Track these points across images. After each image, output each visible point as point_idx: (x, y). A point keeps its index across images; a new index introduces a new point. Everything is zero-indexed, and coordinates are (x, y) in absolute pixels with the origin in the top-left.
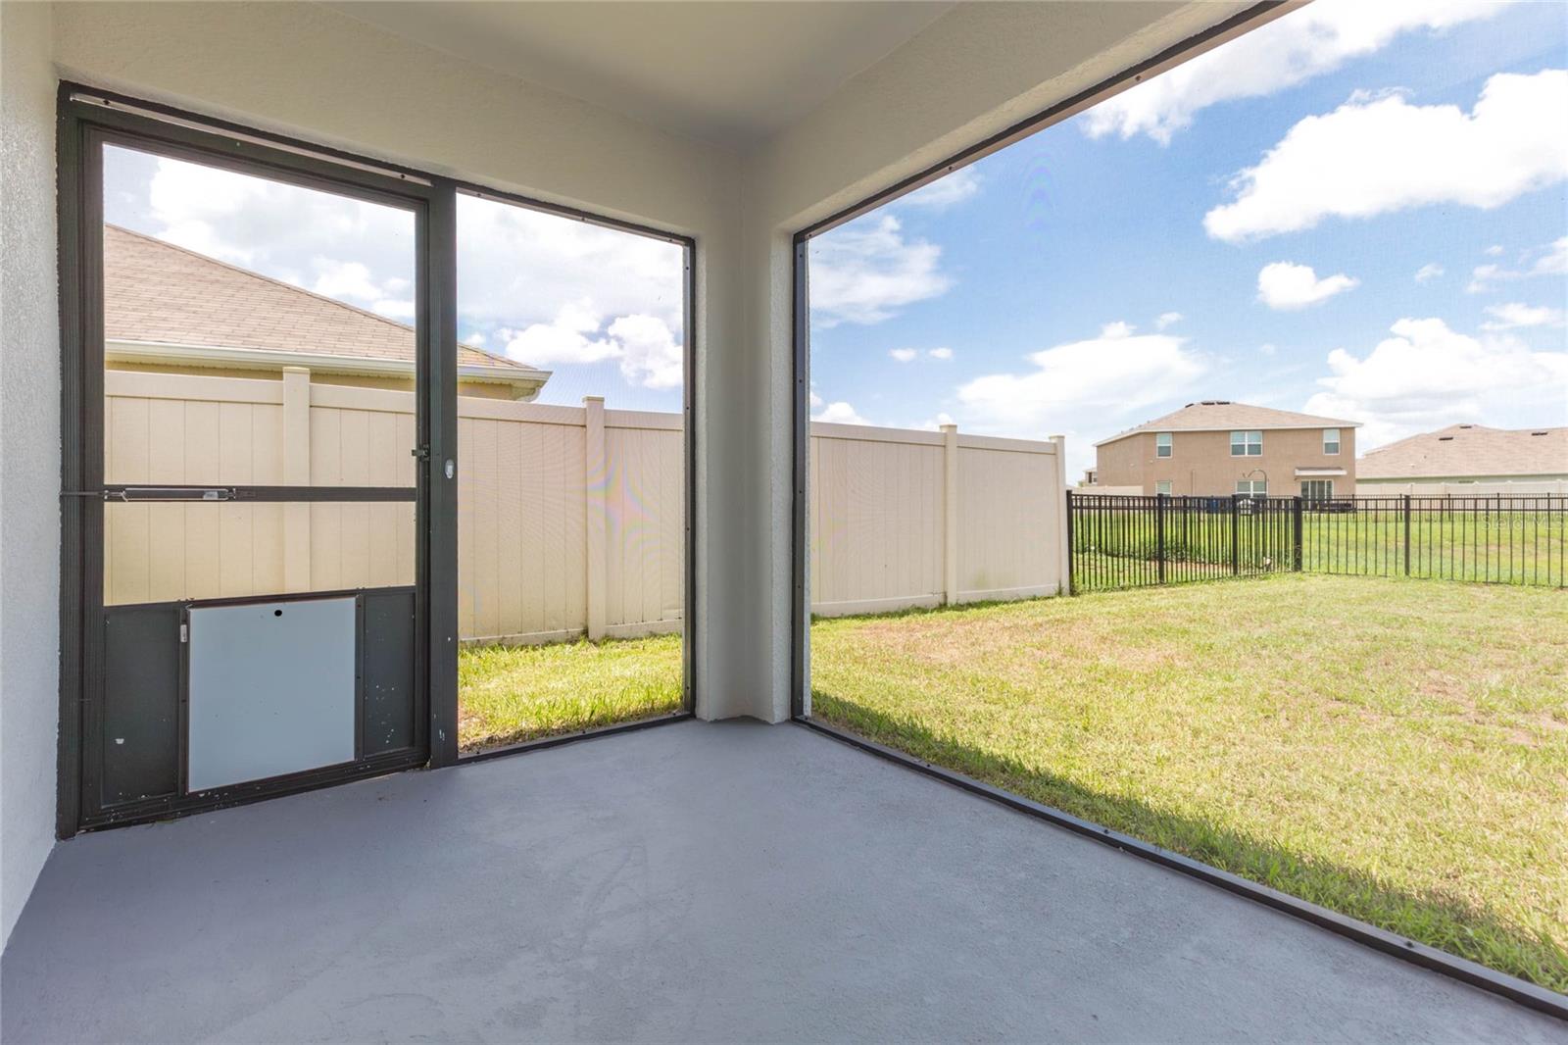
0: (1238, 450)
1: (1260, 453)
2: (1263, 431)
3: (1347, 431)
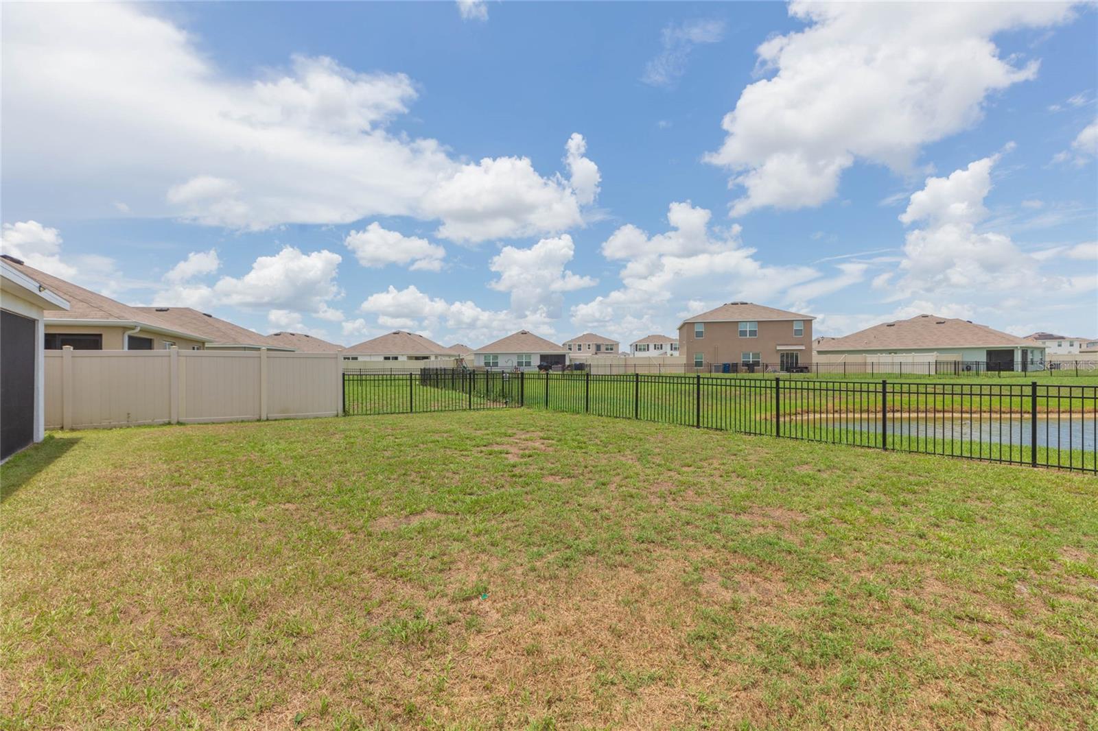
0: (743, 333)
1: (756, 335)
2: (758, 322)
3: (808, 322)
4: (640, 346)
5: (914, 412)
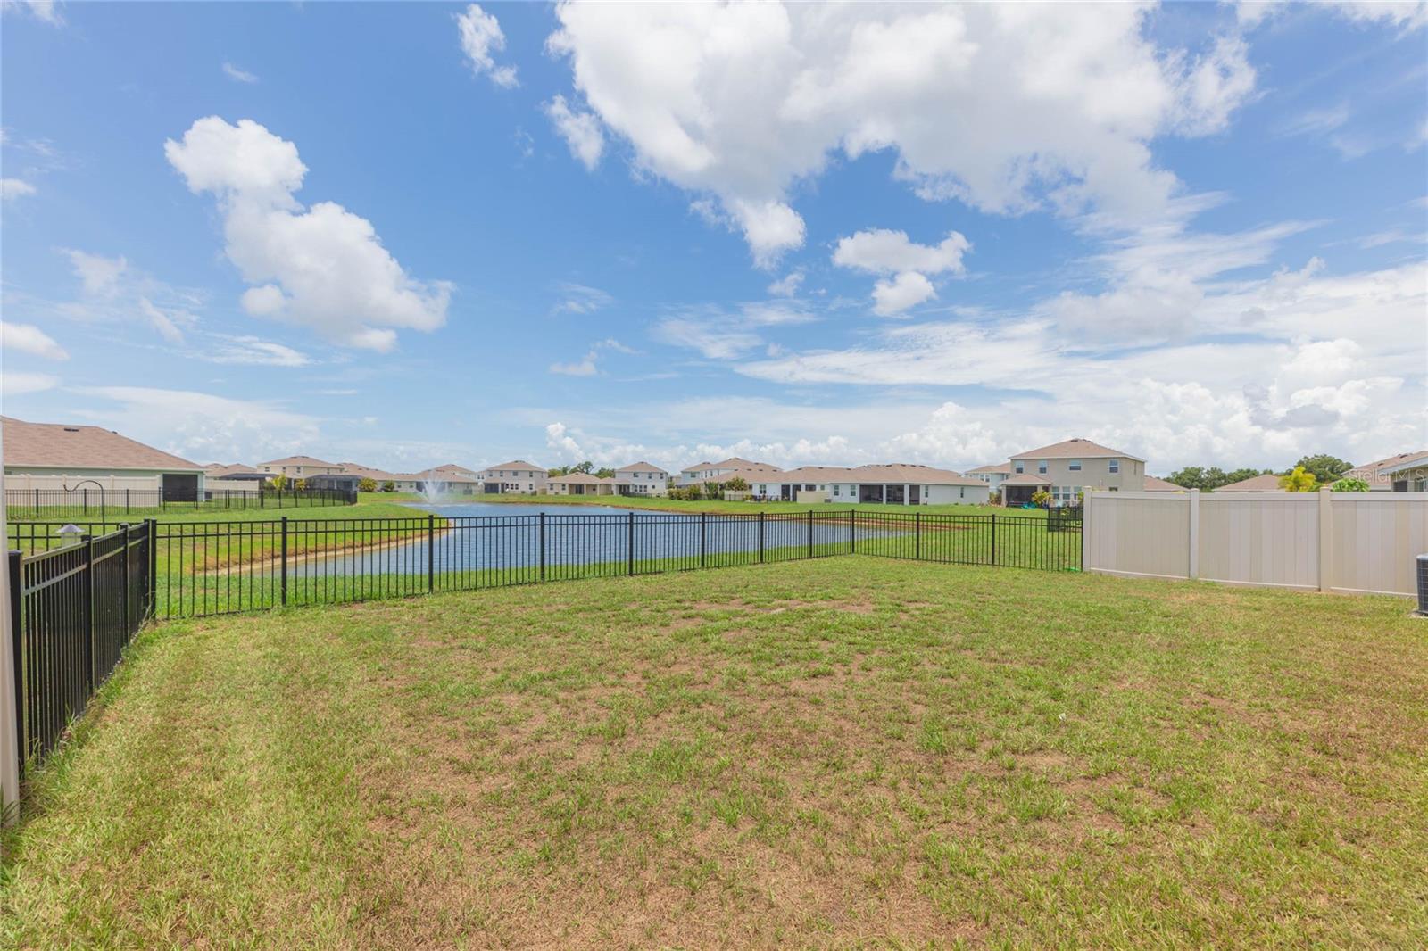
5: (331, 550)
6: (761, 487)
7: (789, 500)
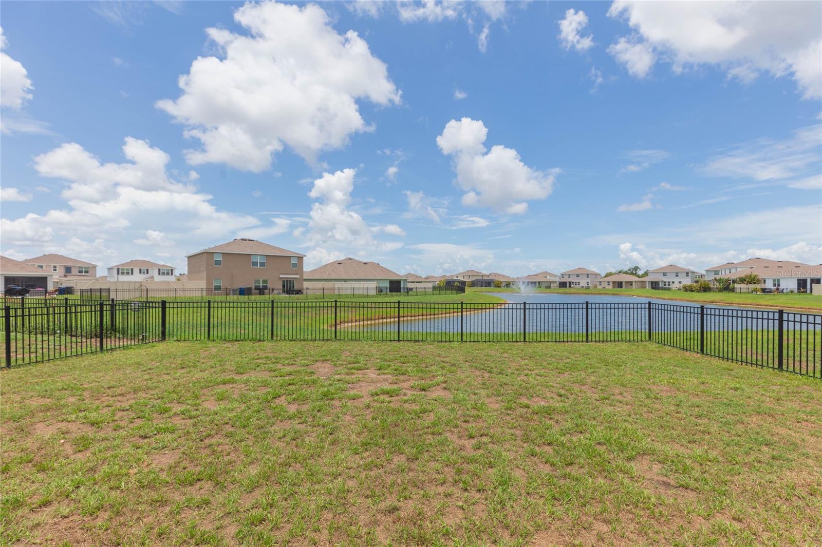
0: (255, 264)
1: (265, 266)
2: (267, 256)
3: (300, 258)
4: (122, 269)
6: (774, 280)
7: (806, 292)
